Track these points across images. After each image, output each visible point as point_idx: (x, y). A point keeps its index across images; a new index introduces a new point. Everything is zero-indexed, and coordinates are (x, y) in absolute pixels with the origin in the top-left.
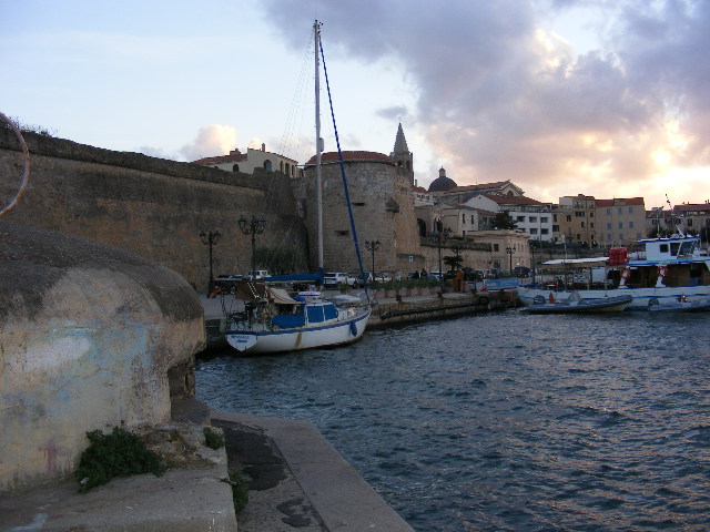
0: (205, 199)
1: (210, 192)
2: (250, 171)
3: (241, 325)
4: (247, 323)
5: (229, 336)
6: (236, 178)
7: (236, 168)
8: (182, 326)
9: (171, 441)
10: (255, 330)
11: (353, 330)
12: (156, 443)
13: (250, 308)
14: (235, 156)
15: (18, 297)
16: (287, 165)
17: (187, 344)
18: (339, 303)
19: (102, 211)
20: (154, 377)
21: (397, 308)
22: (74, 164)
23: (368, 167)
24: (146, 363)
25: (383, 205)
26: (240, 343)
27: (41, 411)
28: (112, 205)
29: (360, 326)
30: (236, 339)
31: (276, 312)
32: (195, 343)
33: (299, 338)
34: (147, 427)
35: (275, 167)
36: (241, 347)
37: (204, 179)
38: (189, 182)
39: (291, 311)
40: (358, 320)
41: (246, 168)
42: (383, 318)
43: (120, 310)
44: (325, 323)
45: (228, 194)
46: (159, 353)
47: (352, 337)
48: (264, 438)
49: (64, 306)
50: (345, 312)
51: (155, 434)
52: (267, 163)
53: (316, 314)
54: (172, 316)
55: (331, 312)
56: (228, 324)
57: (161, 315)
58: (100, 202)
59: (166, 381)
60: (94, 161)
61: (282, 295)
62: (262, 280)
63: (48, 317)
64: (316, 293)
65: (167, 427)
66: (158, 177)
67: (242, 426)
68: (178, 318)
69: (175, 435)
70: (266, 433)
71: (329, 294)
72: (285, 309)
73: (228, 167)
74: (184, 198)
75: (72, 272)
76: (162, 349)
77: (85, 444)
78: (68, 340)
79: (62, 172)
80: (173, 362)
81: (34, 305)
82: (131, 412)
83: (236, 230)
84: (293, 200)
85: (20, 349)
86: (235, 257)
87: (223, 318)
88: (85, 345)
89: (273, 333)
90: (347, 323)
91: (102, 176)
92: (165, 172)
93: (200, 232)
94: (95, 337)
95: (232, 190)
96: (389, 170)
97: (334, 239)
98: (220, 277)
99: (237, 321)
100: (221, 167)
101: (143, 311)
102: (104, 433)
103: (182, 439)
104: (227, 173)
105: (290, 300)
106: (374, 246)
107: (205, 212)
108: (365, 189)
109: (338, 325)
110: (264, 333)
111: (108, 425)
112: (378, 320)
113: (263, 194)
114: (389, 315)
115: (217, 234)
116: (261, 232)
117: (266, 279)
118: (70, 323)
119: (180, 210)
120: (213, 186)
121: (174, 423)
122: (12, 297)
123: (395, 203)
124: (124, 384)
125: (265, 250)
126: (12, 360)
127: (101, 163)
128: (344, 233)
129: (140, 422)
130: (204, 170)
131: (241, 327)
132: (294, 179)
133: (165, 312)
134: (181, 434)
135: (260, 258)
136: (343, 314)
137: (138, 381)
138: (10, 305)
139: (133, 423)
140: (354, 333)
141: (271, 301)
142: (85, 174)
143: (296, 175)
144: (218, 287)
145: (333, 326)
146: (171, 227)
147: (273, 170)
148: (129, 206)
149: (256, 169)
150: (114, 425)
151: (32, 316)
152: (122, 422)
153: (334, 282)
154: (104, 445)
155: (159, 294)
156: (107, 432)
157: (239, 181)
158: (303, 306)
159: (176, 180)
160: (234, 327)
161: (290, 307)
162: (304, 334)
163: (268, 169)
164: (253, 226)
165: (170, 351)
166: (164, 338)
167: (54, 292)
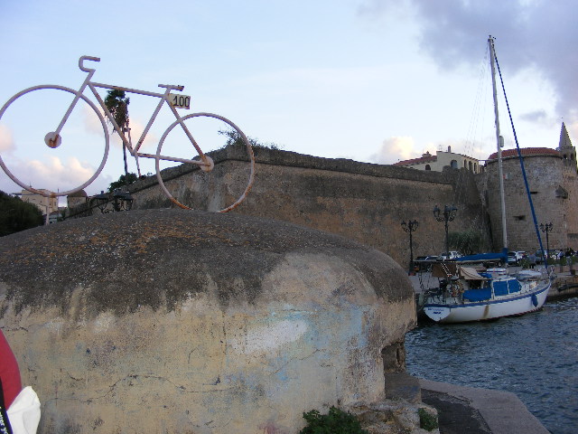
0: (404, 194)
1: (407, 188)
2: (440, 169)
3: (436, 300)
4: (441, 297)
5: (426, 309)
6: (429, 176)
7: (428, 167)
8: (395, 306)
9: (385, 421)
10: (448, 303)
11: (534, 301)
12: (371, 422)
13: (443, 285)
14: (427, 158)
15: (239, 281)
16: (470, 163)
17: (400, 323)
18: (522, 278)
19: (322, 207)
20: (369, 358)
21: (572, 281)
22: (298, 171)
23: (539, 160)
24: (362, 343)
25: (553, 193)
26: (436, 315)
27: (260, 391)
28: (328, 202)
29: (541, 298)
30: (432, 311)
31: (466, 288)
32: (407, 322)
33: (487, 309)
34: (362, 407)
35: (460, 165)
36: (436, 318)
37: (402, 178)
38: (390, 181)
39: (480, 286)
40: (538, 292)
41: (437, 167)
42: (560, 290)
43: (336, 293)
44: (510, 296)
45: (422, 189)
46: (374, 333)
47: (534, 308)
48: (471, 409)
49: (281, 290)
50: (527, 286)
51: (371, 414)
52: (453, 162)
53: (502, 288)
54: (386, 297)
55: (515, 286)
56: (426, 297)
57: (375, 296)
58: (320, 200)
59: (380, 361)
60: (314, 167)
61: (471, 272)
62: (452, 260)
63: (267, 301)
64: (502, 270)
65: (382, 407)
66: (366, 178)
67: (449, 397)
68: (391, 299)
69: (390, 415)
70: (471, 405)
71: (513, 270)
72: (474, 284)
73: (422, 167)
74: (387, 194)
75: (289, 257)
76: (376, 329)
77: (303, 424)
78: (286, 323)
79: (289, 177)
80: (387, 342)
81: (254, 289)
82: (348, 392)
83: (431, 219)
84: (477, 192)
85: (242, 331)
86: (431, 241)
87: (422, 293)
88: (303, 327)
89: (463, 305)
90: (530, 295)
91: (321, 179)
92: (371, 174)
93: (401, 222)
94: (312, 319)
95: (426, 185)
96: (557, 162)
97: (514, 223)
98: (419, 258)
99: (433, 295)
100: (416, 167)
101: (358, 295)
102: (321, 413)
103: (396, 419)
104: (421, 172)
105: (478, 277)
106: (548, 227)
107: (405, 204)
108: (537, 180)
109: (520, 298)
110: (455, 306)
111: (325, 405)
112: (556, 292)
113: (450, 187)
114: (565, 287)
115: (415, 222)
116: (452, 220)
117: (457, 259)
118: (288, 306)
119: (384, 204)
120: (410, 183)
121: (388, 401)
122: (232, 282)
123: (564, 190)
124: (341, 364)
125: (456, 235)
126: (234, 342)
127: (320, 169)
128: (521, 218)
129: (356, 401)
130: (402, 170)
131: (436, 301)
132: (476, 175)
133: (379, 293)
134: (395, 414)
135: (452, 242)
136: (525, 288)
137: (353, 361)
138: (231, 289)
139: (349, 402)
140: (536, 304)
141: (462, 278)
142: (307, 178)
143: (478, 171)
144: (417, 266)
145: (516, 299)
146: (378, 218)
147: (459, 167)
148: (342, 202)
149: (445, 167)
150: (331, 405)
151: (251, 301)
152: (339, 401)
153: (514, 260)
154: (321, 425)
155: (373, 276)
156: (324, 411)
157: (431, 178)
158: (490, 281)
159: (379, 179)
160: (430, 301)
161: (477, 283)
162: (491, 306)
163: (454, 167)
164: (446, 214)
165: (384, 331)
166: (378, 318)
167: (272, 276)
